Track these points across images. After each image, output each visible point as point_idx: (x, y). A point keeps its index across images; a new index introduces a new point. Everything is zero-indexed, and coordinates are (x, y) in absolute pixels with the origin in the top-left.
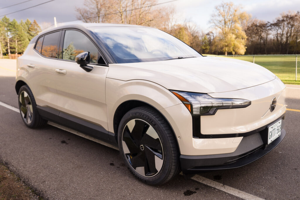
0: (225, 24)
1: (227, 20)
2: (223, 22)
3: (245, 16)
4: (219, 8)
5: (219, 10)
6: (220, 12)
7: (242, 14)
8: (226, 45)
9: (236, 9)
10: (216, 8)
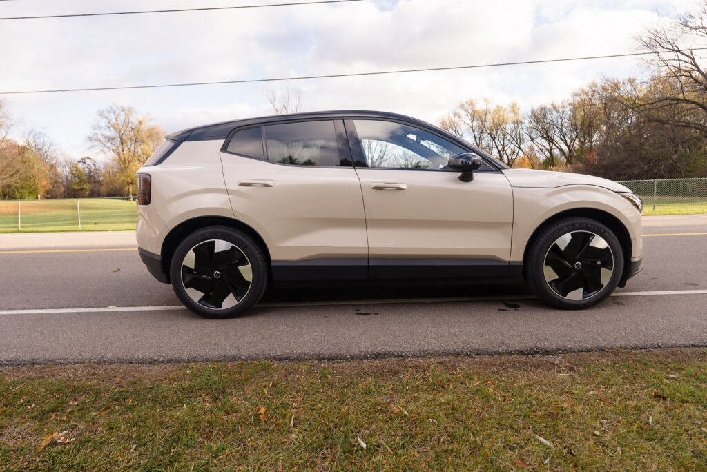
0: (122, 144)
1: (125, 138)
2: (118, 141)
3: (158, 133)
4: (108, 115)
5: (107, 118)
6: (109, 122)
7: (153, 129)
8: (130, 182)
9: (141, 119)
10: (101, 115)
